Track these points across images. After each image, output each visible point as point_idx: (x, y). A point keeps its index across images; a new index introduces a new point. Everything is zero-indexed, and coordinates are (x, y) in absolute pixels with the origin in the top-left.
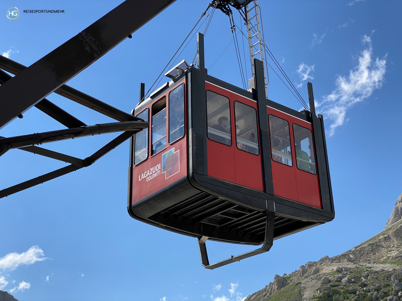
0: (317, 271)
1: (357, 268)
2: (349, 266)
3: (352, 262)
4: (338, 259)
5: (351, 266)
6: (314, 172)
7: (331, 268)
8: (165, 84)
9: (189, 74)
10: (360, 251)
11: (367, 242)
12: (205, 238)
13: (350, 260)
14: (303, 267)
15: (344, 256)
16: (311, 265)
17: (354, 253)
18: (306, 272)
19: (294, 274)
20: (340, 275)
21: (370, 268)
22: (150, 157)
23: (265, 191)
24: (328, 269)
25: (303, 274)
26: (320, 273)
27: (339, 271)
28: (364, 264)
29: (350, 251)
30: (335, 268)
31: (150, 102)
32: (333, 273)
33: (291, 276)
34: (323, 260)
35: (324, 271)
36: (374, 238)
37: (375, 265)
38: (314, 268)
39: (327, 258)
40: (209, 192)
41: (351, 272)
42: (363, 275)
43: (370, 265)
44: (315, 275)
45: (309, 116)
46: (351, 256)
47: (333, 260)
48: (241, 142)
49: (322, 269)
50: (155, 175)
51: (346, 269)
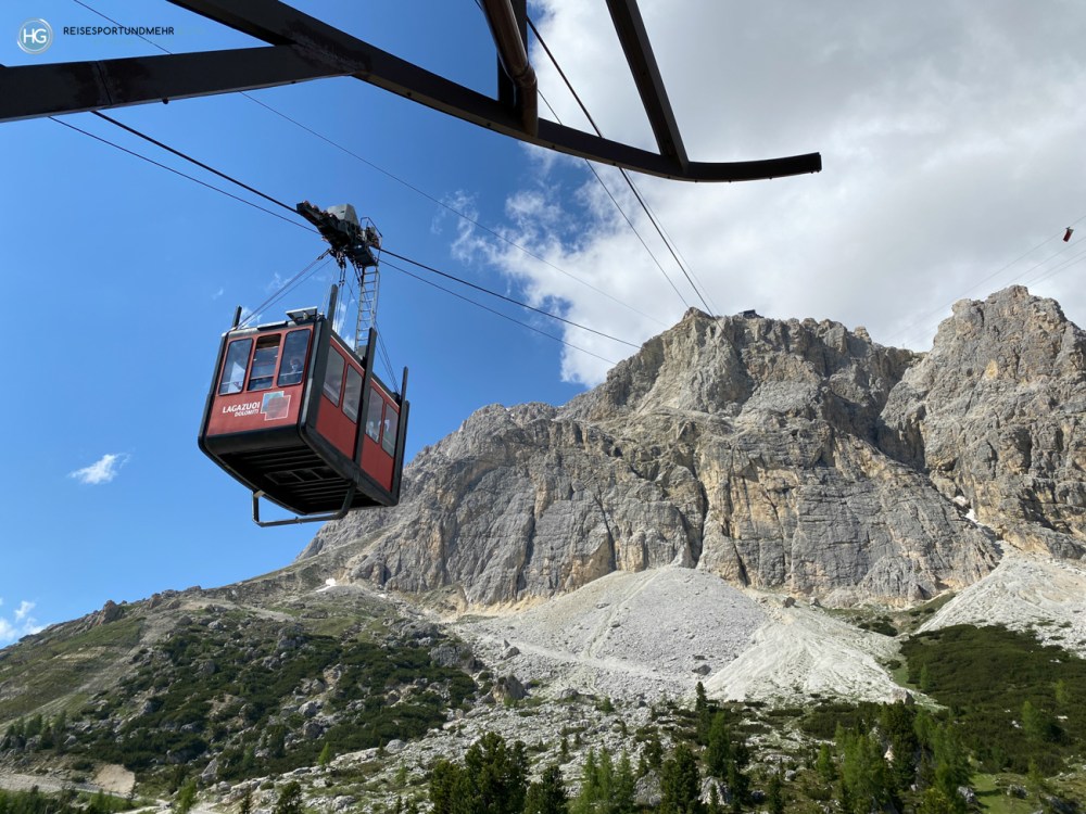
0: (176, 605)
1: (237, 610)
2: (225, 606)
3: (232, 600)
4: (213, 593)
5: (229, 606)
6: (392, 455)
7: (199, 604)
8: (284, 322)
9: (320, 324)
10: (249, 588)
11: (262, 576)
12: (261, 493)
13: (230, 598)
14: (157, 596)
15: (223, 590)
16: (169, 595)
17: (239, 588)
18: (160, 603)
19: (139, 604)
20: (209, 616)
21: (254, 613)
22: (245, 391)
23: (354, 459)
24: (193, 605)
25: (153, 607)
26: (180, 609)
27: (209, 610)
28: (248, 607)
29: (235, 585)
30: (205, 606)
31: (255, 333)
32: (200, 612)
33: (133, 605)
34: (190, 591)
35: (187, 607)
36: (275, 573)
37: (263, 611)
38: (173, 600)
39: (198, 589)
40: (309, 444)
41: (226, 615)
42: (242, 621)
43: (254, 609)
44: (172, 611)
45: (399, 399)
46: (234, 592)
47: (205, 593)
48: (346, 406)
49: (185, 604)
50: (249, 413)
51: (221, 610)
